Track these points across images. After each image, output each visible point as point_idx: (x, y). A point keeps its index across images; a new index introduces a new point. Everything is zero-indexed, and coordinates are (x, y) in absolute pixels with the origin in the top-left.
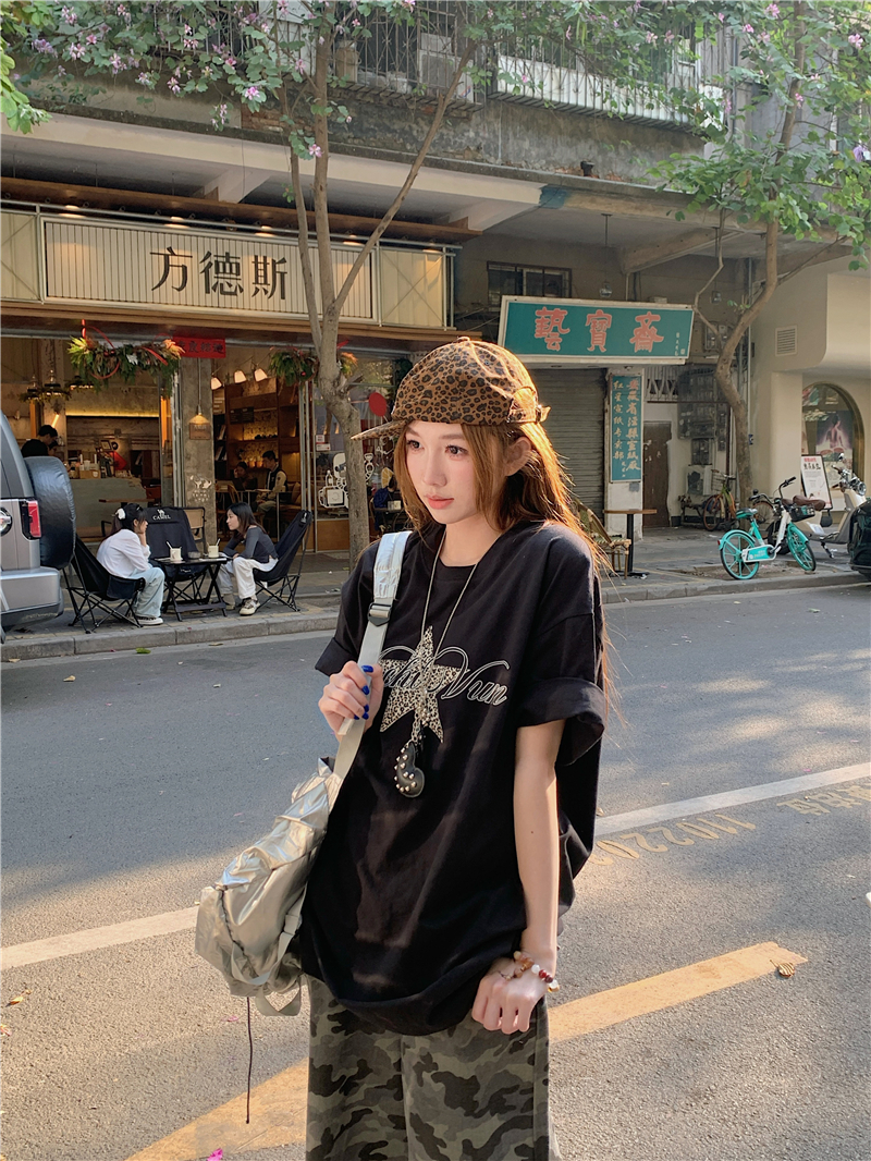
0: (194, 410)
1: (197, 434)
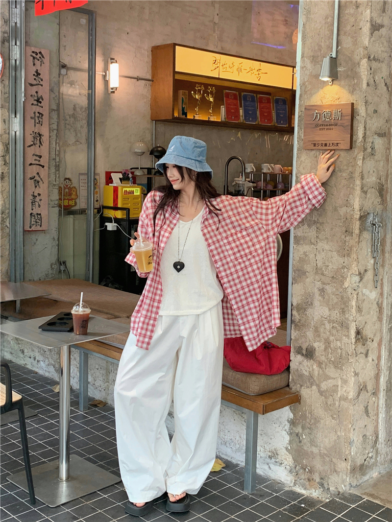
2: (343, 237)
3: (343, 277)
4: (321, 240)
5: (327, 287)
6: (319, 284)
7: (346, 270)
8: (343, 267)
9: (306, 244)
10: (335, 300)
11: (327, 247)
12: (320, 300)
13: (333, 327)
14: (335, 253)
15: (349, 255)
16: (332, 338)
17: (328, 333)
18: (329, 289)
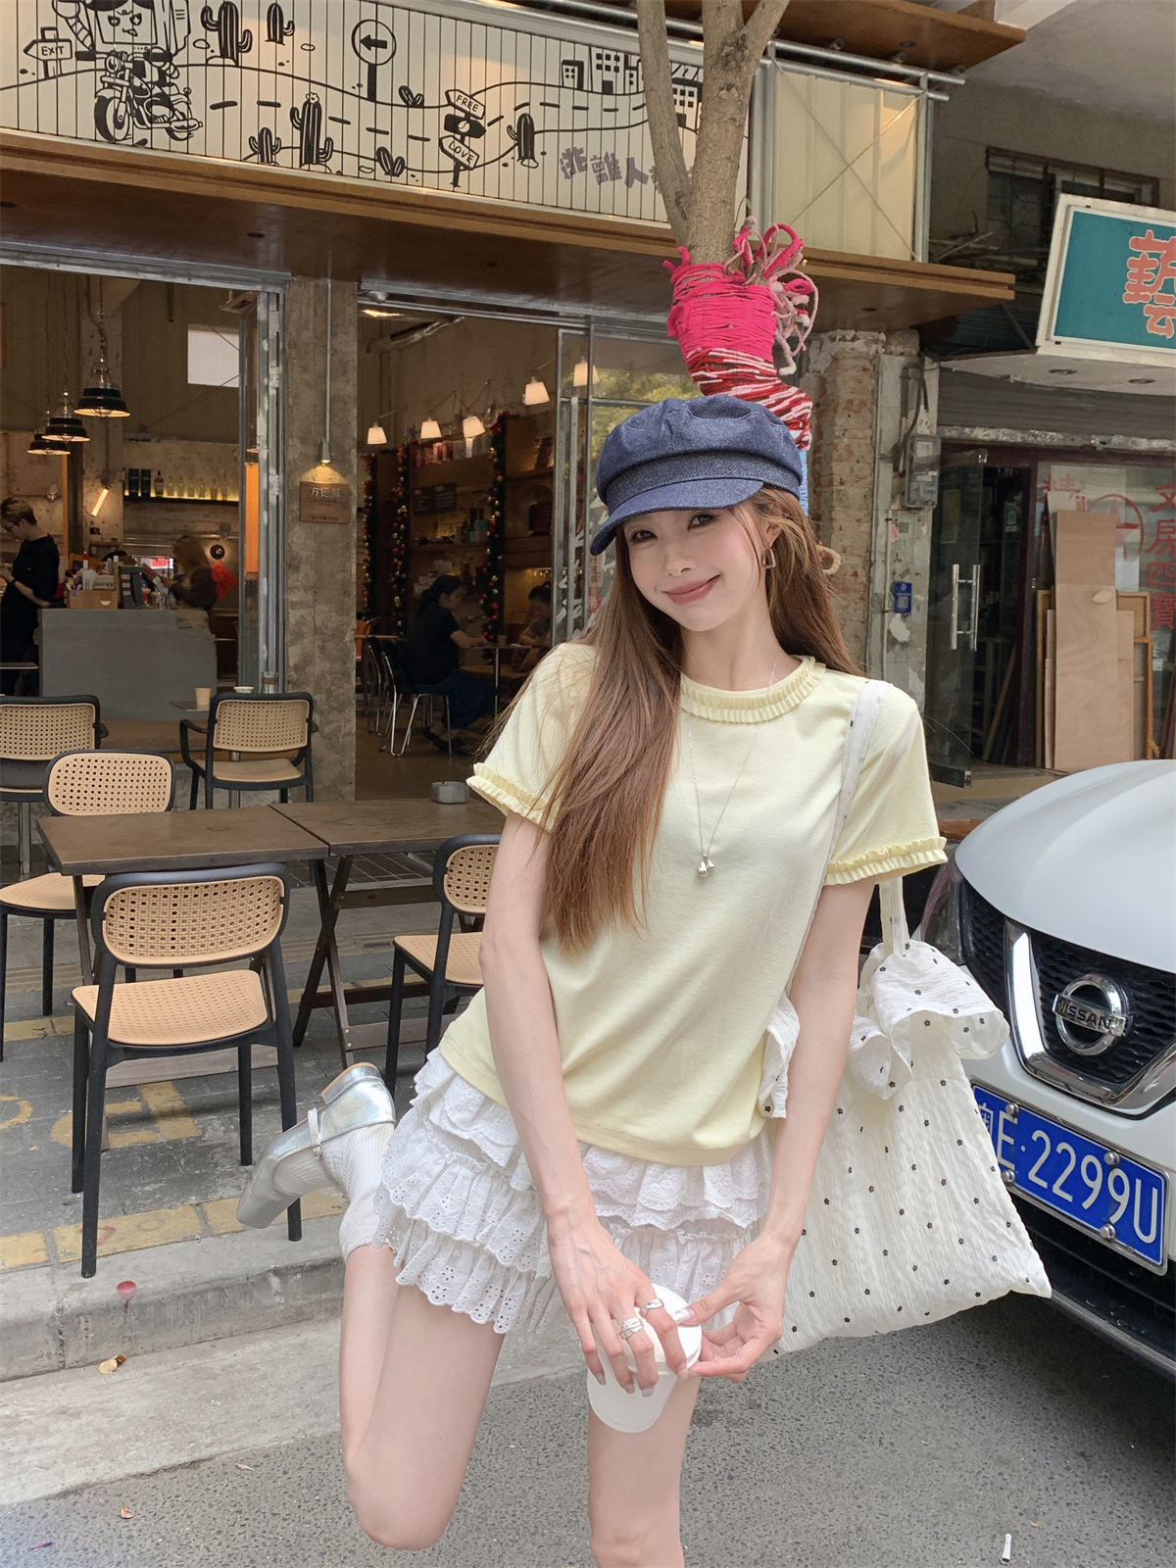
0: (312, 451)
1: (319, 510)
2: (342, 598)
3: (343, 633)
4: (319, 603)
5: (327, 644)
7: (346, 626)
8: (344, 624)
9: (302, 608)
10: (337, 654)
12: (320, 657)
13: (334, 678)
14: (335, 614)
16: (333, 688)
17: (329, 684)
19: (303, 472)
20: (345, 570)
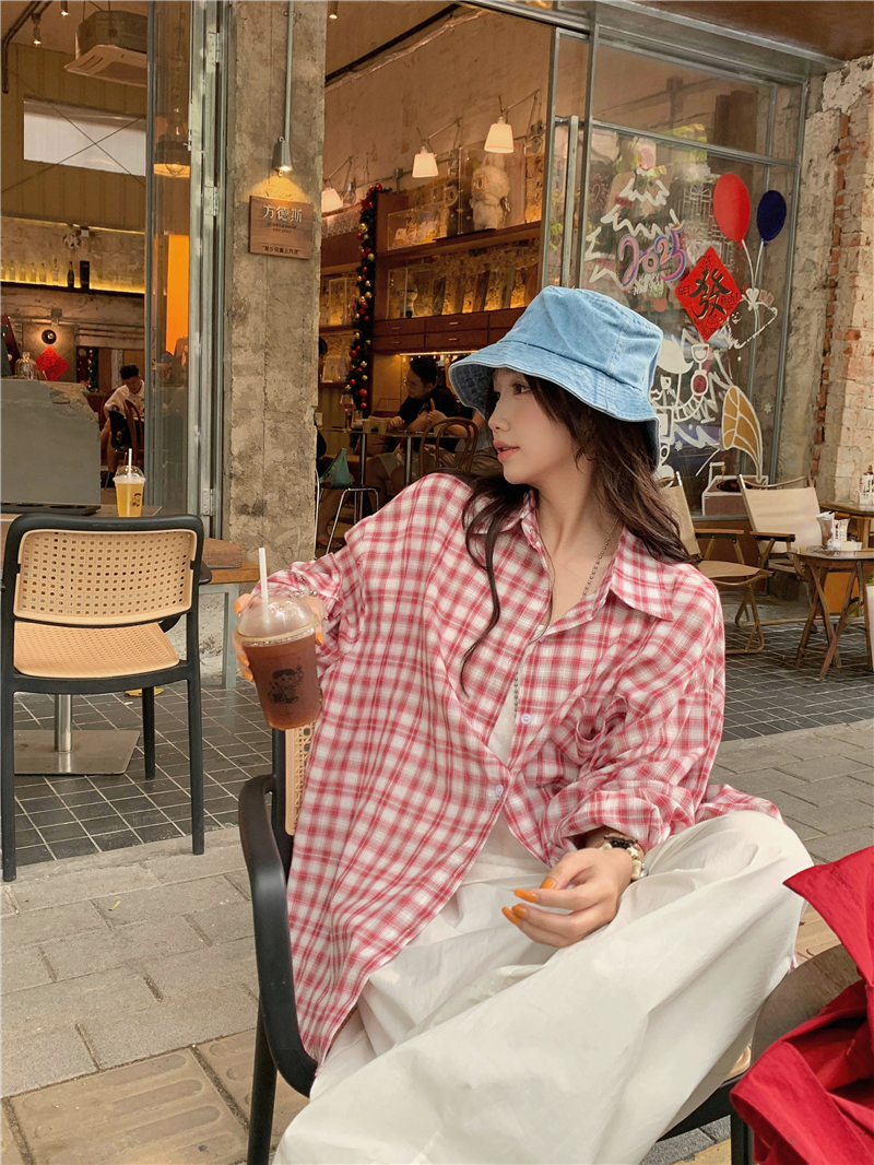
0: (265, 154)
1: (273, 238)
2: (300, 363)
3: (300, 411)
4: (271, 369)
5: (281, 425)
6: (270, 423)
7: (304, 402)
8: (301, 399)
9: (250, 375)
10: (292, 439)
11: (279, 377)
12: (272, 443)
13: (290, 471)
14: (290, 385)
15: (307, 385)
16: (288, 484)
17: (283, 479)
18: (284, 427)
19: (253, 183)
20: (304, 324)
